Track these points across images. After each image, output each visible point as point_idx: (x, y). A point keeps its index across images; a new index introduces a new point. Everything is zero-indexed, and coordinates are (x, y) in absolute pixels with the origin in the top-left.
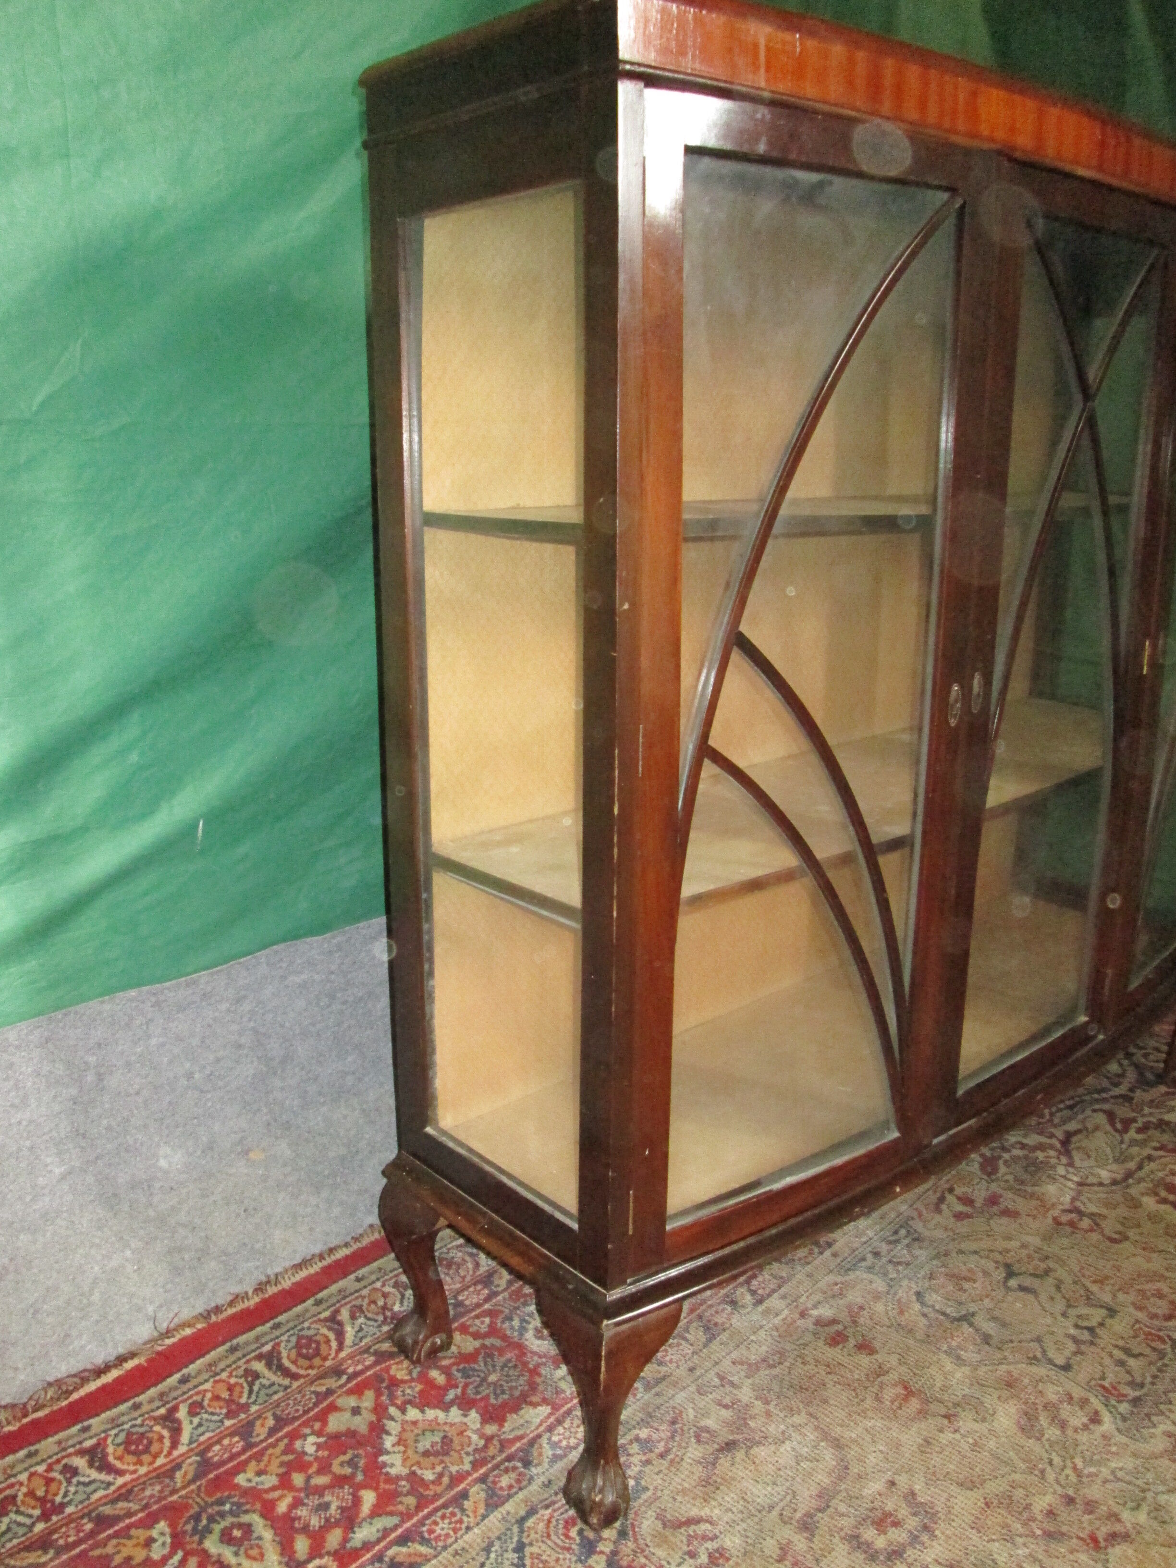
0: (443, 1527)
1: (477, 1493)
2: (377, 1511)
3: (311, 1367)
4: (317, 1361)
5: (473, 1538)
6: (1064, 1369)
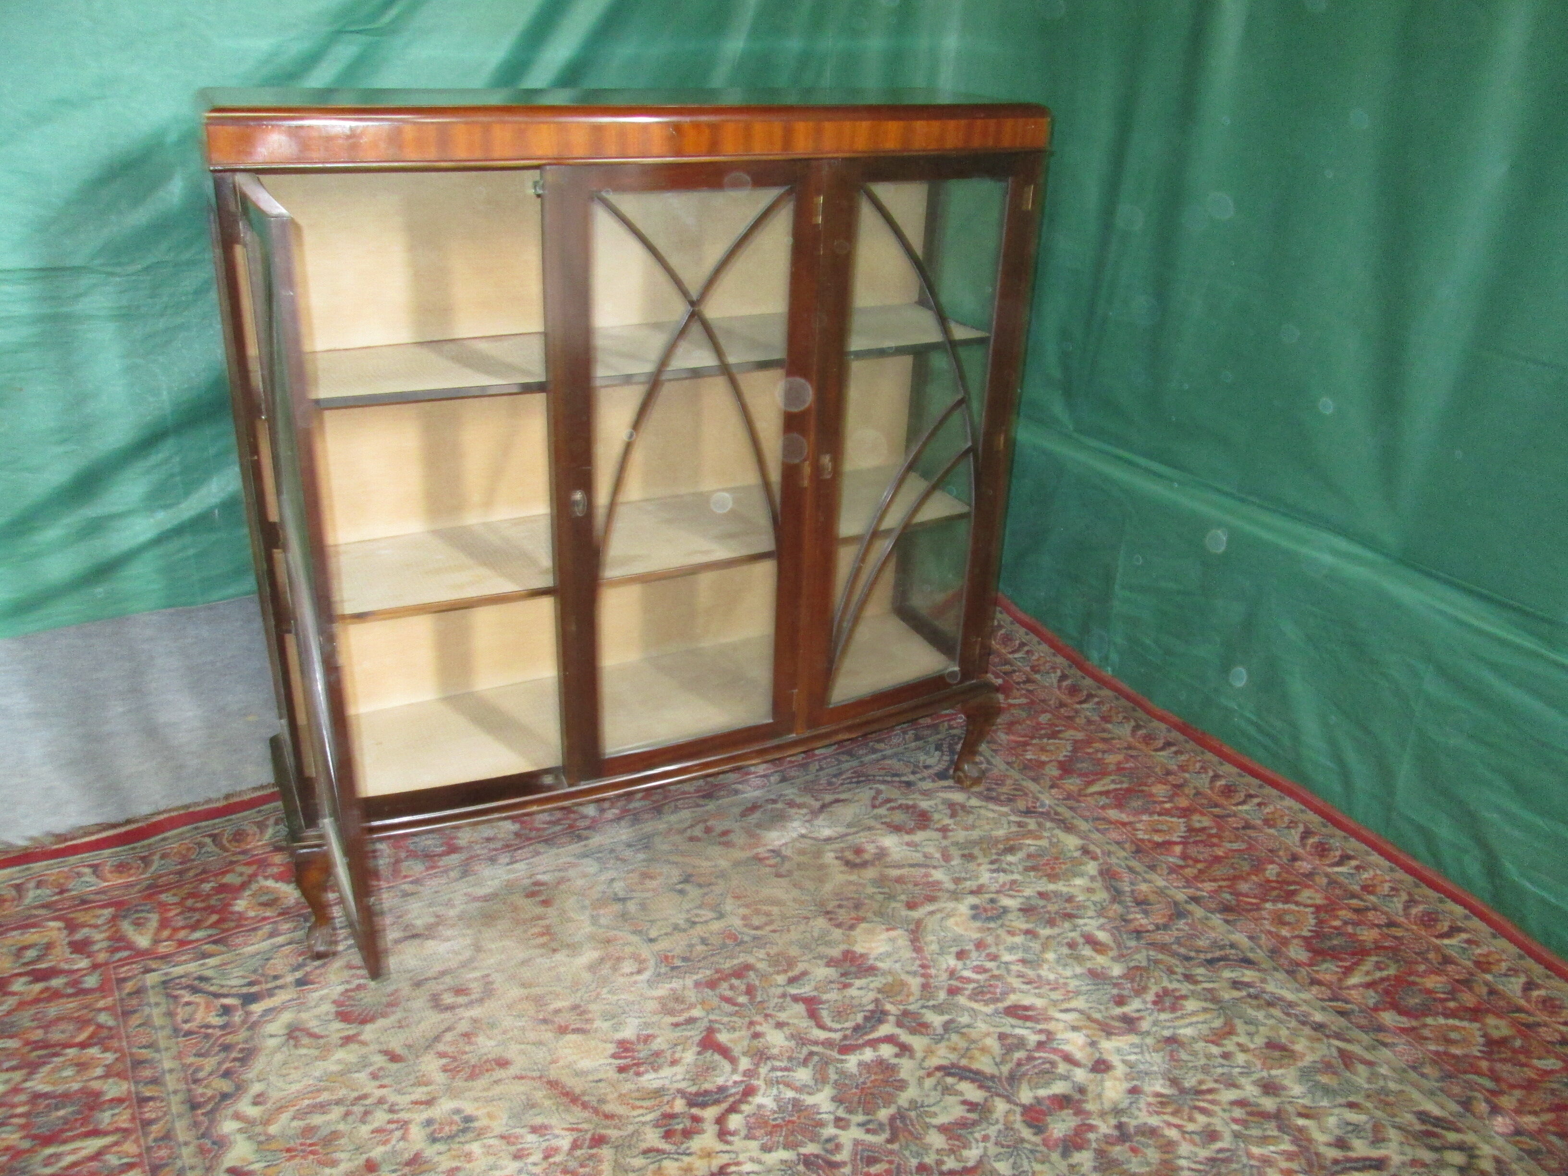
0: (238, 941)
2: (213, 926)
3: (237, 847)
4: (242, 844)
5: (250, 949)
6: (651, 940)
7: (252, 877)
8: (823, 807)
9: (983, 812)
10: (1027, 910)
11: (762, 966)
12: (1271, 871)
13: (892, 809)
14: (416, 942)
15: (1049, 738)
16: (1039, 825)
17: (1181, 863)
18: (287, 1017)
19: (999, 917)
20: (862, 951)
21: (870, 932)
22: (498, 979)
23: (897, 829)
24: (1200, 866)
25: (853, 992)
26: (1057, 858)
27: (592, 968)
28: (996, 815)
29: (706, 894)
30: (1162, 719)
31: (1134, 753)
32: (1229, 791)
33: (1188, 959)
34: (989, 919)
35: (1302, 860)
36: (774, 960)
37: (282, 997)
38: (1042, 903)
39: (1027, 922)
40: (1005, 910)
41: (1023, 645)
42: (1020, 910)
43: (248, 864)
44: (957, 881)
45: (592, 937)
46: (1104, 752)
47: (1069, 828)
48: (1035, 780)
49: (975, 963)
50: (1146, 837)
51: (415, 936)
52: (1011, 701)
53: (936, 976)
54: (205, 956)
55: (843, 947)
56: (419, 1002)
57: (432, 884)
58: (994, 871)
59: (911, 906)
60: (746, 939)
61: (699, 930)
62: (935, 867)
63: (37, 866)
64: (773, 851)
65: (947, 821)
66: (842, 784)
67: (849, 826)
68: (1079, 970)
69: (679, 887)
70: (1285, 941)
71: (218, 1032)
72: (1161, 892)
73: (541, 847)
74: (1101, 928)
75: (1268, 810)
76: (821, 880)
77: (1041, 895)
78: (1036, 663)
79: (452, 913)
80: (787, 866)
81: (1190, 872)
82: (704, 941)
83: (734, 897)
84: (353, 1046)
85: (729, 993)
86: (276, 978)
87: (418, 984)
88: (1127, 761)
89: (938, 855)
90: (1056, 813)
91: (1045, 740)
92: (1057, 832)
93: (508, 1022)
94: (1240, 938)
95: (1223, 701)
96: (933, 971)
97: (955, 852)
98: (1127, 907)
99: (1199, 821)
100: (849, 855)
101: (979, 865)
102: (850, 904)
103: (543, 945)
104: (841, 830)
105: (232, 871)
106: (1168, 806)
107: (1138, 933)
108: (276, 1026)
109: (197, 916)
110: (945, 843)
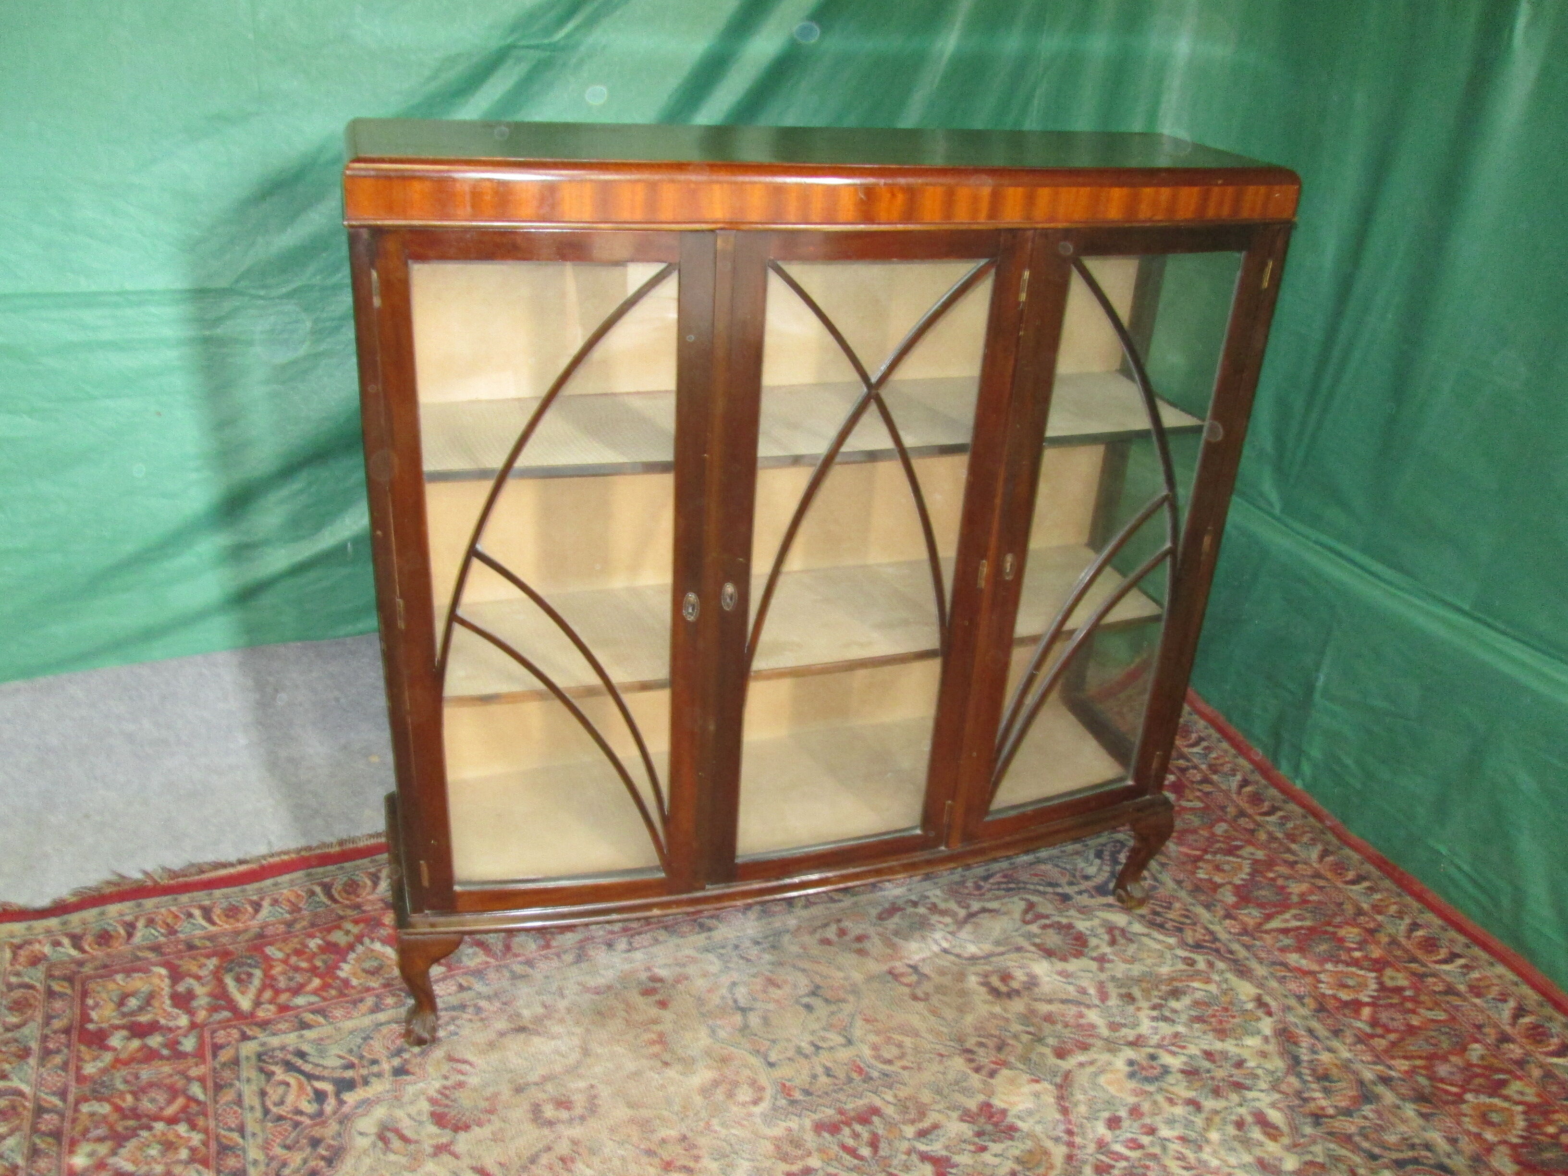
0: (338, 1013)
1: (370, 1001)
2: (315, 992)
3: (347, 899)
4: (352, 897)
5: (349, 1024)
6: (771, 1065)
7: (359, 939)
8: (971, 915)
9: (1145, 940)
10: (1191, 1073)
11: (890, 1111)
12: (1476, 1051)
13: (1045, 927)
14: (522, 1036)
15: (1225, 855)
16: (1211, 965)
17: (1368, 1030)
18: (380, 1112)
19: (1156, 1079)
20: (1002, 1105)
21: (1012, 1081)
22: (604, 1092)
23: (1049, 953)
24: (1392, 1037)
25: (987, 1157)
26: (1226, 1010)
27: (706, 1091)
28: (1158, 947)
29: (833, 1013)
30: (1355, 848)
31: (1321, 883)
32: (1430, 945)
33: (1374, 1157)
34: (1148, 1080)
35: (1513, 1041)
36: (903, 1106)
37: (377, 1087)
38: (1207, 1064)
39: (1188, 1088)
40: (1166, 1070)
41: (1201, 739)
42: (1183, 1072)
43: (356, 922)
44: (1114, 1027)
45: (708, 1053)
46: (1287, 878)
47: (1243, 972)
48: (1208, 907)
49: (1130, 1135)
50: (1330, 992)
51: (522, 1029)
52: (1184, 803)
53: (1084, 1147)
54: (305, 1026)
55: (981, 1098)
56: (519, 1113)
57: (543, 966)
58: (1154, 1019)
59: (1061, 1054)
60: (875, 1074)
61: (824, 1058)
62: (1088, 1007)
63: (149, 903)
64: (910, 966)
65: (1107, 950)
66: (990, 890)
67: (997, 943)
68: (1247, 1158)
69: (806, 1000)
70: (1490, 1148)
71: (307, 1121)
72: (1346, 1066)
73: (662, 935)
74: (1273, 1105)
75: (1475, 975)
76: (961, 1010)
77: (1208, 1055)
78: (1213, 762)
79: (562, 1004)
80: (927, 987)
81: (1381, 1044)
82: (828, 1072)
83: (865, 1020)
84: (446, 1158)
85: (850, 1142)
86: (374, 1062)
87: (519, 1090)
88: (1312, 893)
89: (1092, 991)
90: (1231, 952)
91: (1218, 857)
92: (1229, 976)
93: (609, 1148)
94: (1436, 1137)
95: (1431, 842)
96: (1078, 1140)
97: (1113, 991)
98: (1305, 1082)
99: (1392, 978)
100: (995, 981)
101: (1139, 1009)
102: (991, 1043)
103: (656, 1056)
104: (987, 947)
105: (339, 927)
106: (1357, 954)
107: (1317, 1118)
108: (368, 1124)
109: (299, 978)
110: (1103, 976)
